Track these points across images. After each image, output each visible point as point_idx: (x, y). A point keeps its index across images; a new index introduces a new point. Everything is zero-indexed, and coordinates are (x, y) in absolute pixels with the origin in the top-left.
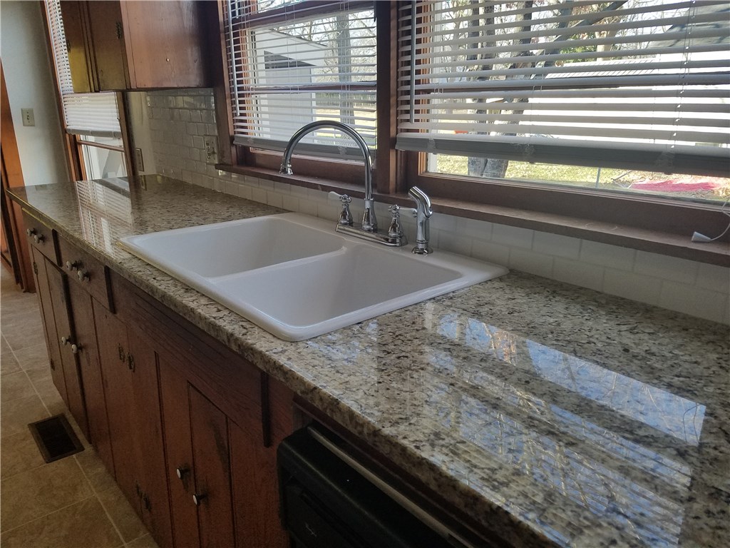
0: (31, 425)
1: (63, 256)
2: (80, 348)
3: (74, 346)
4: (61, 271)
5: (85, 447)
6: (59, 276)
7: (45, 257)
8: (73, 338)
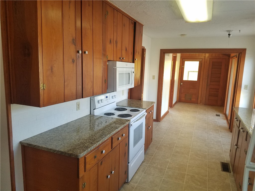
0: (221, 162)
1: (240, 126)
2: (237, 147)
3: (236, 146)
4: (239, 129)
5: (231, 172)
6: (238, 130)
7: (237, 125)
8: (237, 145)
